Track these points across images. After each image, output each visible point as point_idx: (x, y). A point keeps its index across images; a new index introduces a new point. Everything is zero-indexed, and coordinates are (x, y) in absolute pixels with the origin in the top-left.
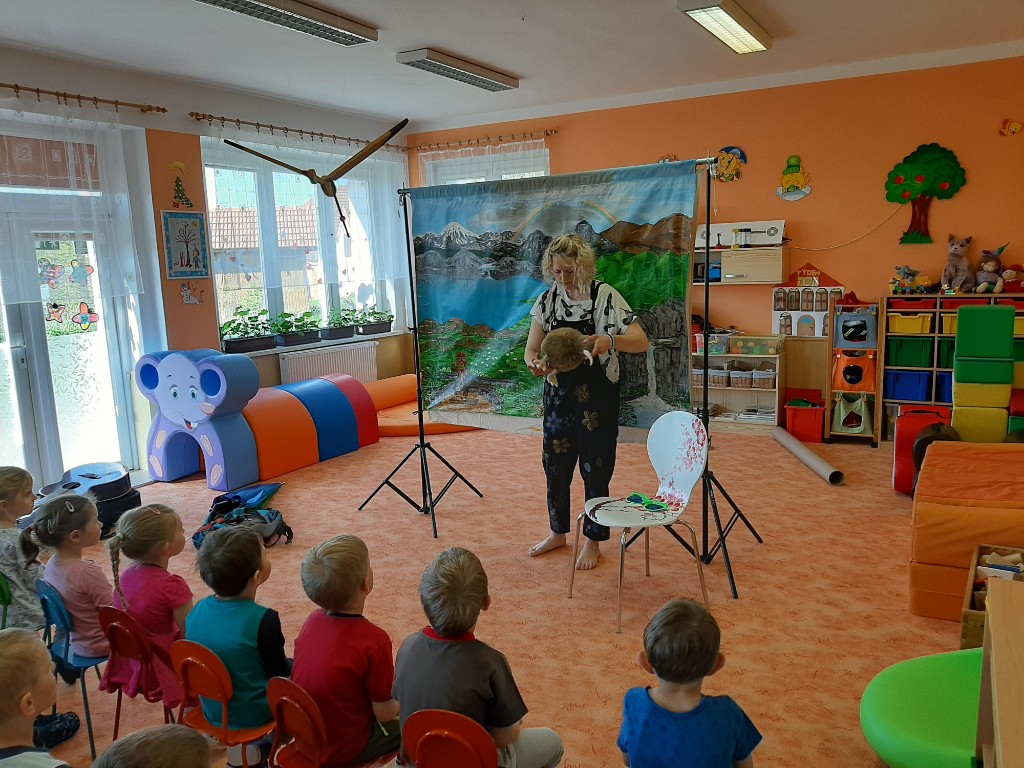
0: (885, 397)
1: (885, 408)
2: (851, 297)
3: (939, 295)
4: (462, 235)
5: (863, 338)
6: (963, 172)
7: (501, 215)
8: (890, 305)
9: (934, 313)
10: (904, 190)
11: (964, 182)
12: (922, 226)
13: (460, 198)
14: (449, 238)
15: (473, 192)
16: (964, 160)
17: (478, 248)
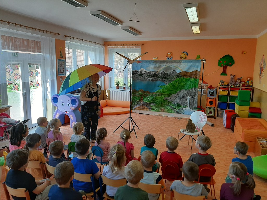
0: (218, 108)
1: (218, 110)
2: (211, 86)
3: (229, 87)
4: (144, 71)
5: (213, 95)
6: (234, 61)
7: (155, 67)
8: (219, 89)
9: (229, 91)
10: (222, 64)
11: (234, 63)
12: (225, 72)
13: (144, 63)
14: (141, 72)
15: (148, 62)
16: (234, 59)
17: (148, 74)
